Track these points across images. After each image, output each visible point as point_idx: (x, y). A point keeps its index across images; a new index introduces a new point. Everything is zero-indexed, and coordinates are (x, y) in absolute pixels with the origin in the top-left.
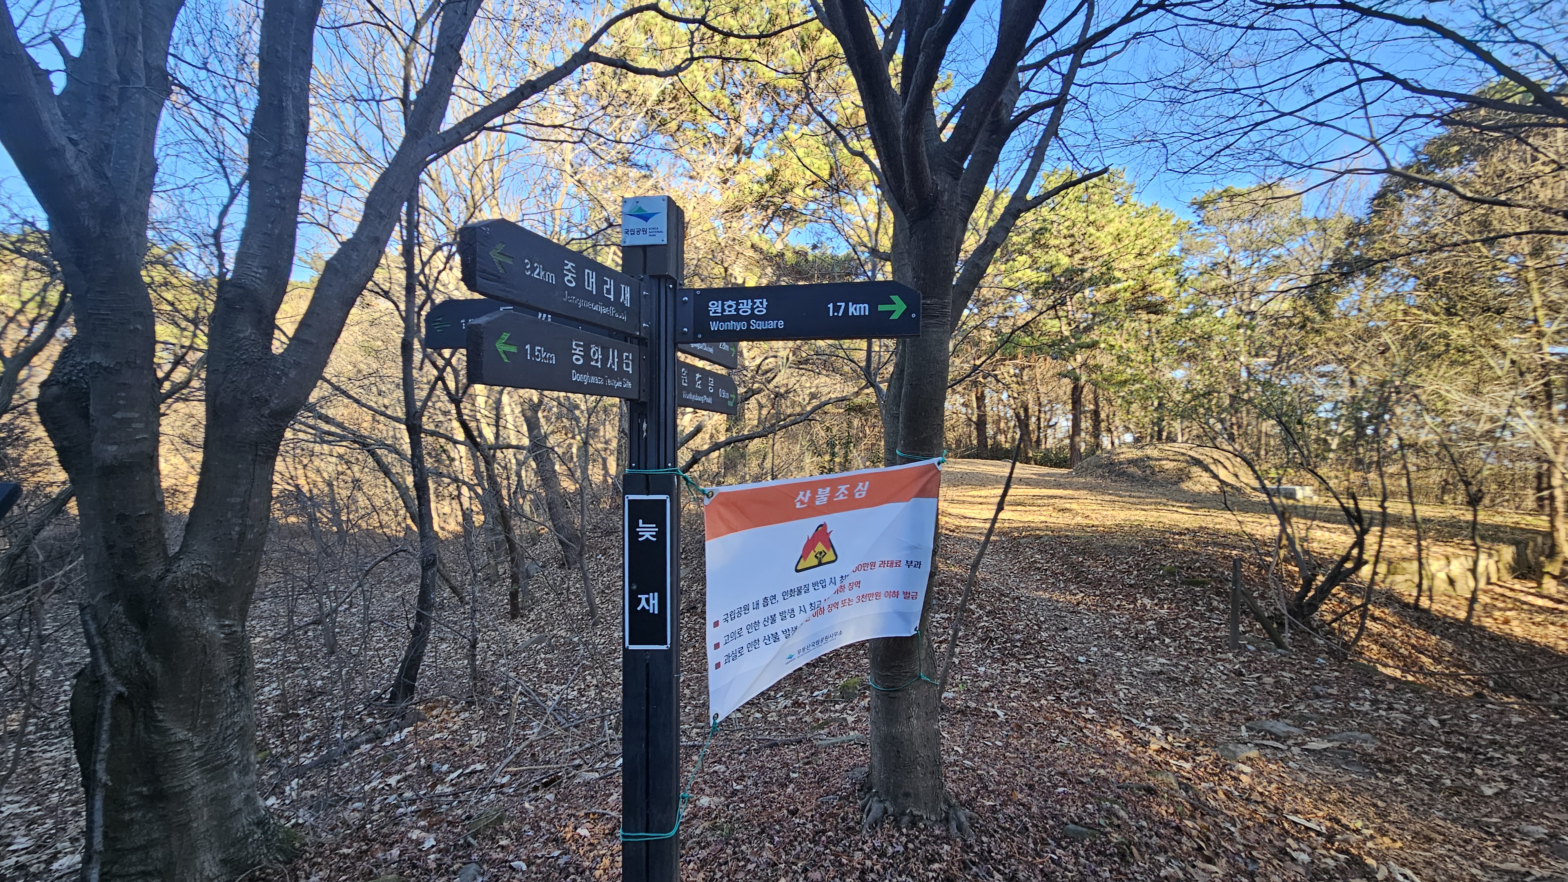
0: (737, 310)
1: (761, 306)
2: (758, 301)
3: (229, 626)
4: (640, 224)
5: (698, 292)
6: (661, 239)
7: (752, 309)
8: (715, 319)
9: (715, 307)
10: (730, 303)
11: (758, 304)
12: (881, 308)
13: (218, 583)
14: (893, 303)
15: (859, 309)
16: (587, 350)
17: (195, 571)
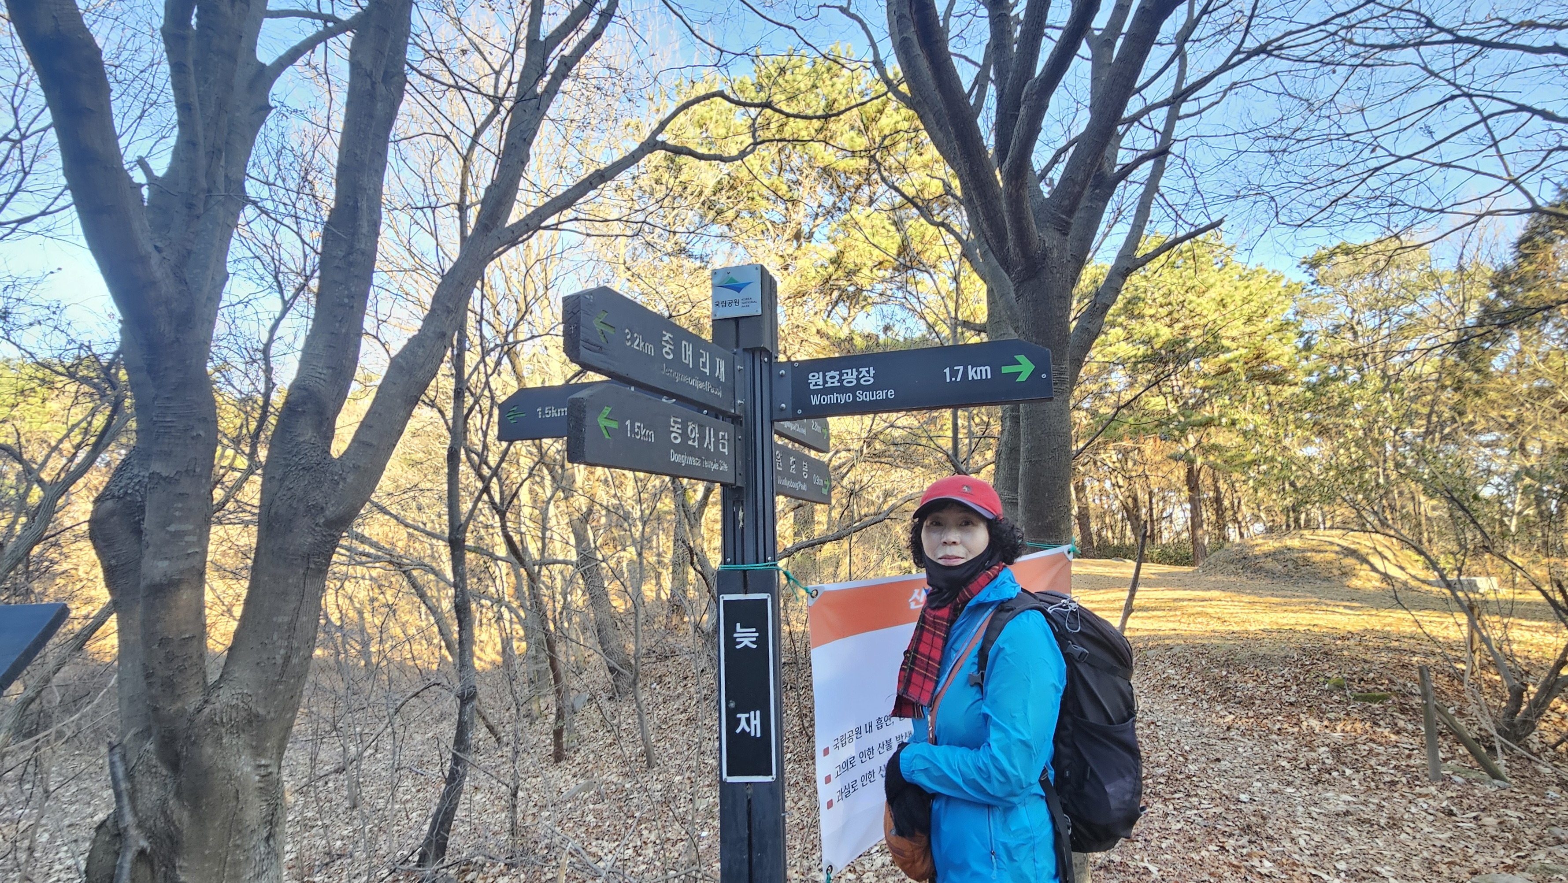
0: (840, 381)
1: (868, 376)
2: (864, 370)
3: (266, 766)
4: (730, 295)
5: (796, 365)
6: (755, 309)
7: (858, 379)
8: (816, 392)
9: (815, 380)
10: (832, 373)
11: (864, 373)
12: (1006, 370)
13: (257, 716)
14: (1018, 363)
15: (978, 373)
16: (684, 428)
17: (234, 702)
